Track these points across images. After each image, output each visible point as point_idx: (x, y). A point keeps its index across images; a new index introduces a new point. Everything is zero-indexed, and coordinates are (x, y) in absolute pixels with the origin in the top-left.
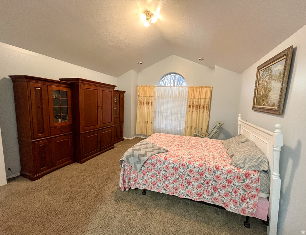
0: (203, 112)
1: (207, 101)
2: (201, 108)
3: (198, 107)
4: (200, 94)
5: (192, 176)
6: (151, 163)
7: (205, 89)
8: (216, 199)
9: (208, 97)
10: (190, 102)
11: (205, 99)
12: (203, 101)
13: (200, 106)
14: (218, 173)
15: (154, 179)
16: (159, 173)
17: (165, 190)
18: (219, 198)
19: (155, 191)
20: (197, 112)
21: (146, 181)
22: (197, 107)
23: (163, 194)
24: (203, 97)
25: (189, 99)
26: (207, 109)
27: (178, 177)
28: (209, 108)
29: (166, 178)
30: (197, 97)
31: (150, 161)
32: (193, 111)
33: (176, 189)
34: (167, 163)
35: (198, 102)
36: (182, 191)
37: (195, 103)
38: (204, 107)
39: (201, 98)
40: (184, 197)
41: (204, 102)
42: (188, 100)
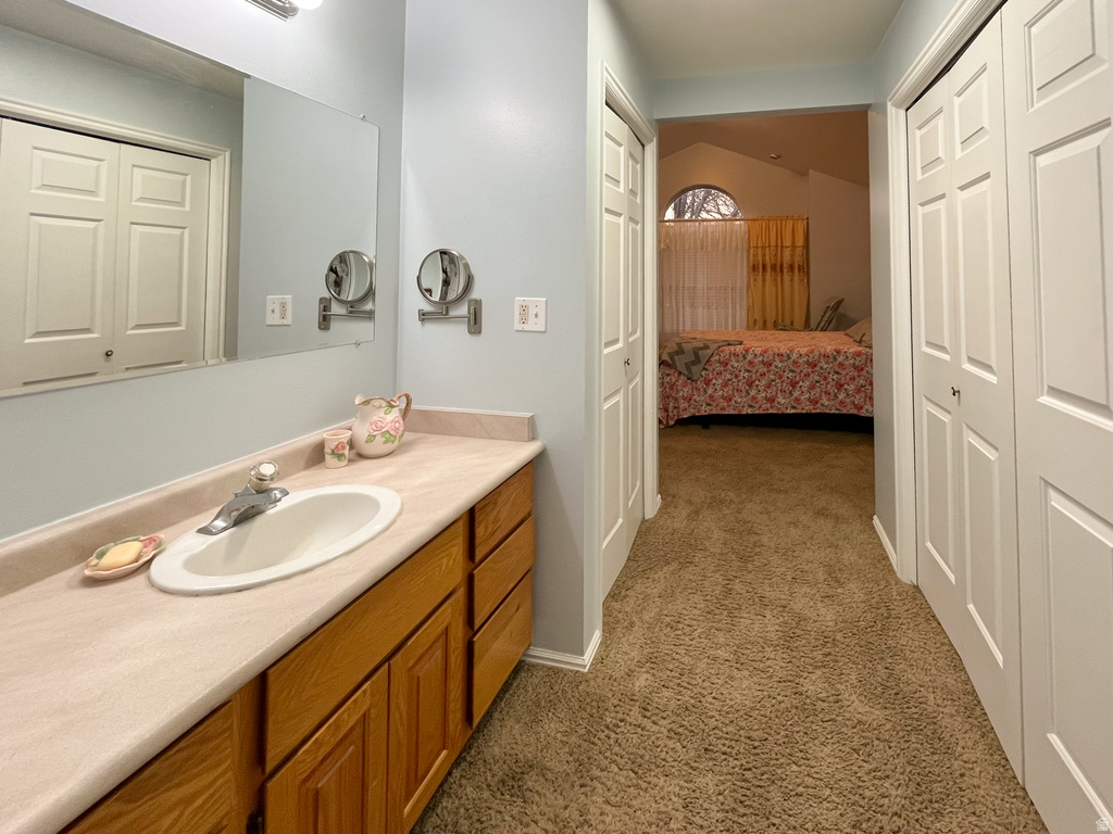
0: (792, 280)
1: (799, 251)
2: (785, 270)
3: (778, 268)
4: (780, 235)
5: (798, 371)
6: (719, 362)
7: (790, 224)
8: (842, 402)
9: (800, 242)
10: (755, 256)
11: (793, 246)
12: (787, 252)
13: (781, 266)
14: (840, 359)
15: (728, 391)
16: (736, 377)
17: (751, 406)
18: (848, 400)
19: (732, 412)
20: (776, 280)
21: (711, 397)
22: (774, 267)
23: (747, 415)
24: (788, 243)
25: (752, 251)
26: (799, 271)
27: (772, 377)
28: (805, 269)
29: (750, 384)
30: (773, 244)
31: (717, 358)
32: (764, 280)
33: (771, 400)
34: (749, 357)
35: (776, 254)
36: (783, 401)
37: (767, 258)
38: (791, 267)
39: (782, 246)
40: (788, 411)
41: (792, 256)
42: (748, 252)
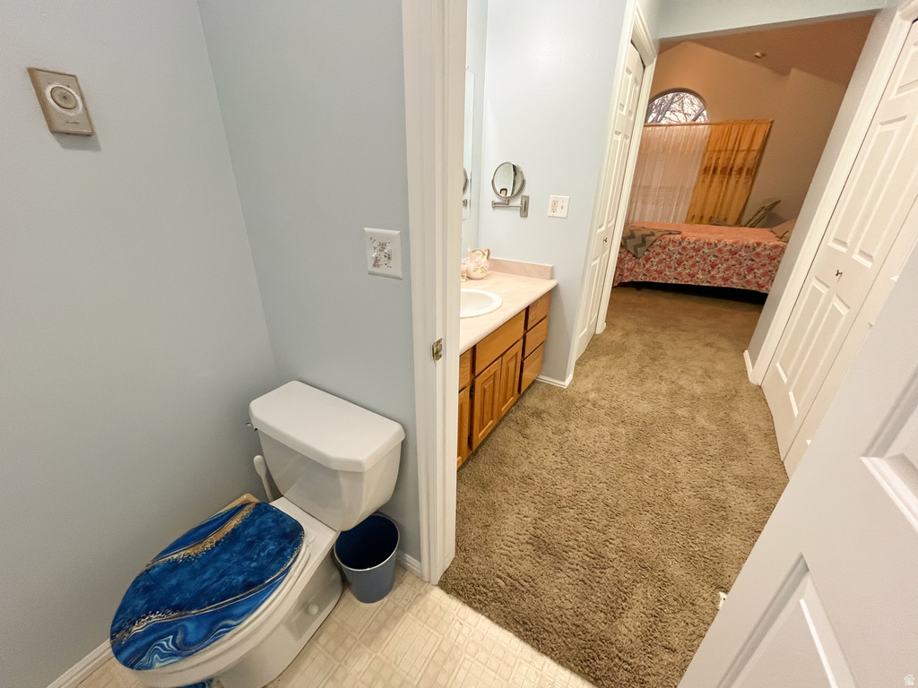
0: (737, 182)
1: (753, 154)
2: (734, 173)
3: (727, 171)
4: (739, 141)
5: (720, 256)
6: (660, 246)
7: (752, 127)
8: (748, 282)
9: (756, 146)
10: (710, 159)
11: (749, 150)
12: (741, 156)
13: (731, 169)
14: (758, 250)
15: (662, 266)
16: (670, 257)
17: (676, 278)
18: (754, 280)
19: (660, 281)
20: (722, 182)
21: (648, 270)
22: (724, 169)
23: (672, 284)
24: (744, 146)
25: (708, 154)
26: (747, 173)
27: (698, 259)
28: (753, 172)
29: (679, 263)
30: (730, 148)
31: (658, 243)
32: (711, 181)
33: (693, 276)
34: (684, 244)
35: (729, 159)
36: (701, 277)
37: (720, 161)
38: (741, 170)
39: (738, 150)
40: (703, 284)
41: (745, 159)
42: (704, 155)
